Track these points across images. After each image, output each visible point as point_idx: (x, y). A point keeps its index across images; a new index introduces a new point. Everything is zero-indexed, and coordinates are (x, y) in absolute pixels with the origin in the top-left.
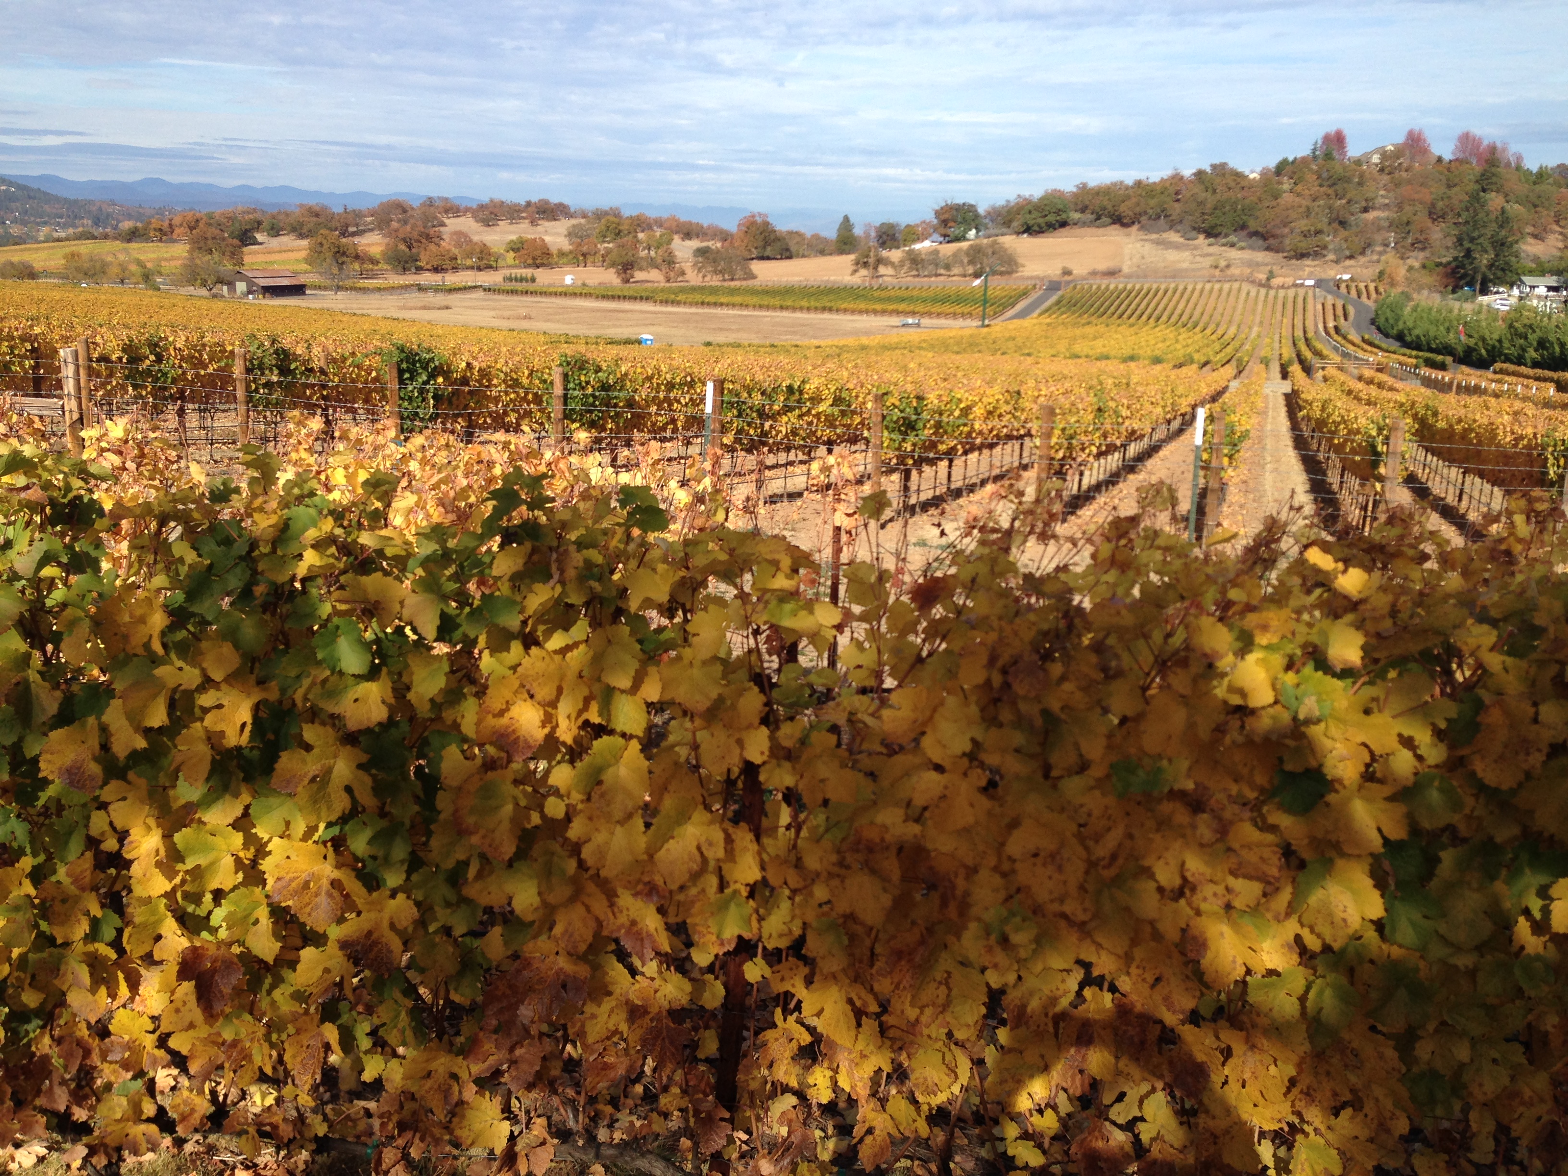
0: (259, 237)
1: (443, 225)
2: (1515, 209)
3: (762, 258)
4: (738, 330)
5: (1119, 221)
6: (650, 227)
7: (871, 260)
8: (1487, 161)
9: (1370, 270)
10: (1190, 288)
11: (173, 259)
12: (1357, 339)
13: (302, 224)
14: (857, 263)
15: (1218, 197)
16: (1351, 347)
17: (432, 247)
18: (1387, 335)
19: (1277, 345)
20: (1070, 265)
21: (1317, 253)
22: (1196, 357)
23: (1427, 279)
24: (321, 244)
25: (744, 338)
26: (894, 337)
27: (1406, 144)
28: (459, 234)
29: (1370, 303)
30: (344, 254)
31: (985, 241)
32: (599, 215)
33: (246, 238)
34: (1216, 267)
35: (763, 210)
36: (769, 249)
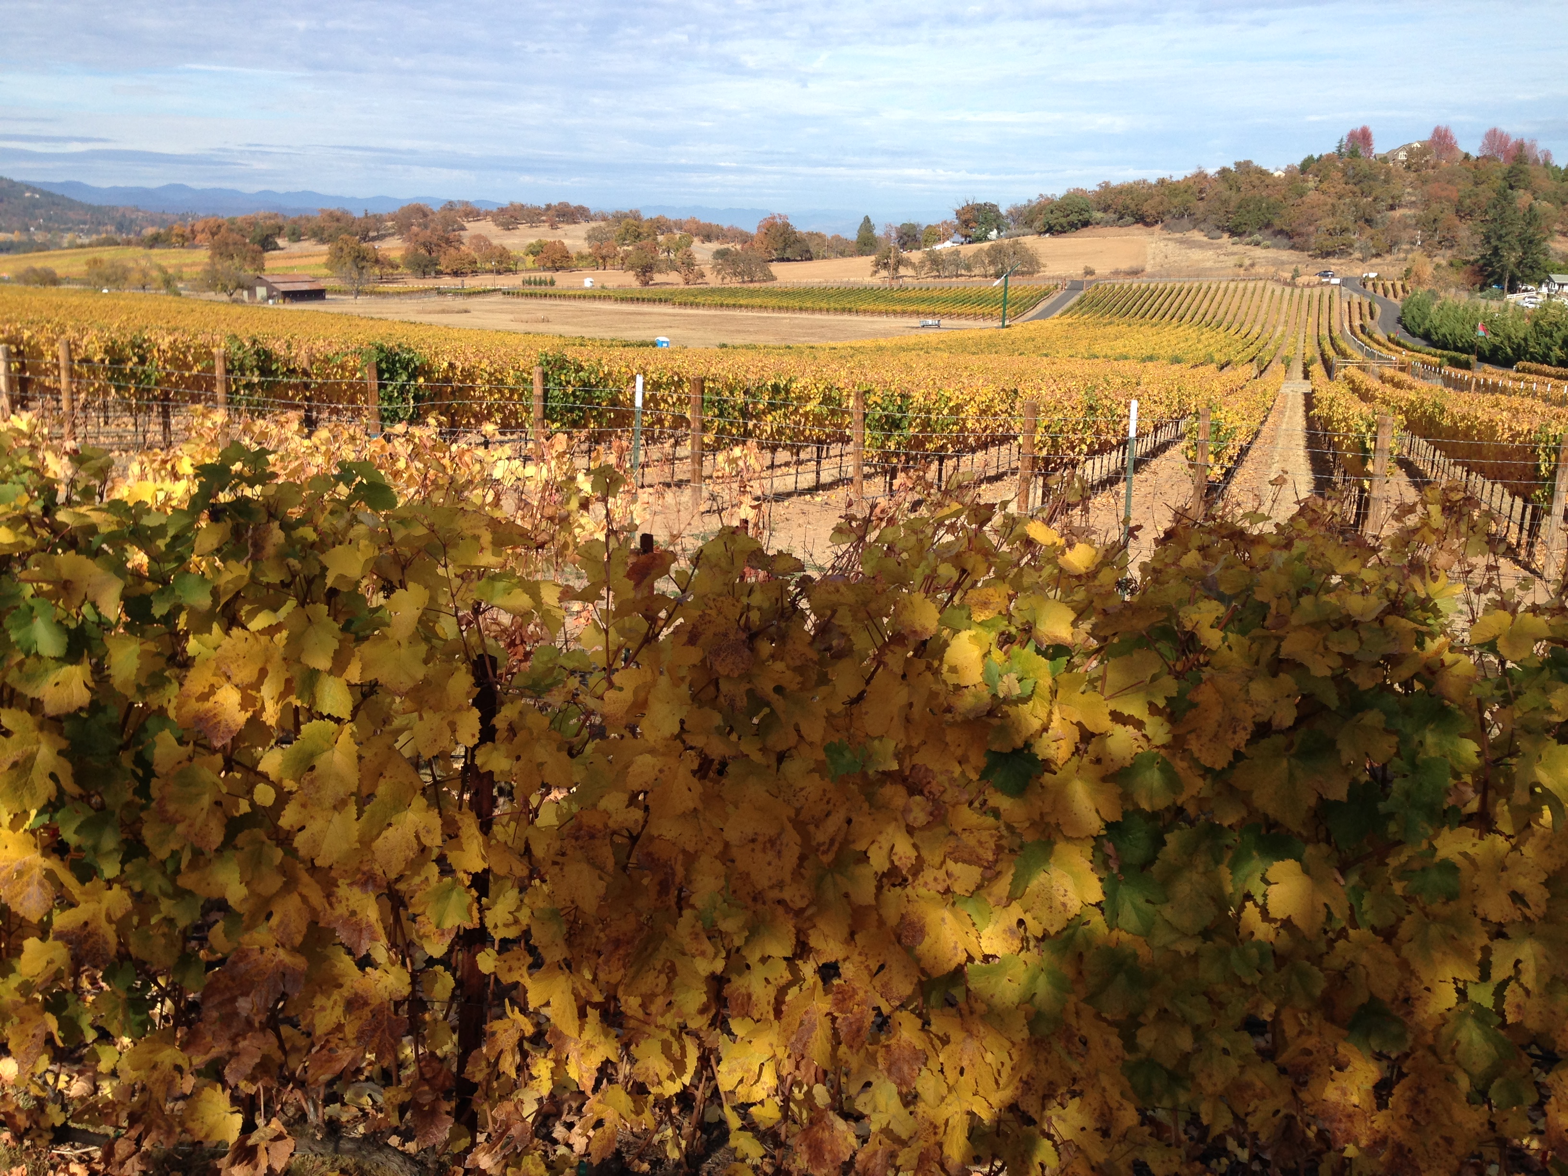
0: (281, 242)
1: (463, 229)
2: (1543, 206)
3: (782, 260)
4: (756, 332)
5: (1142, 219)
6: (670, 231)
7: (891, 261)
8: (1514, 158)
9: (1397, 268)
10: (1214, 287)
11: (193, 264)
12: (1382, 338)
13: (323, 229)
14: (877, 265)
15: (1242, 195)
16: (1376, 346)
17: (452, 251)
18: (1414, 335)
19: (1301, 345)
20: (1092, 265)
21: (1343, 251)
22: (1217, 357)
23: (1454, 277)
24: (341, 249)
25: (761, 340)
26: (912, 339)
27: (1432, 141)
28: (478, 237)
29: (1397, 302)
30: (364, 258)
31: (1006, 241)
32: (619, 218)
33: (267, 243)
34: (1241, 266)
35: (782, 212)
36: (789, 250)
